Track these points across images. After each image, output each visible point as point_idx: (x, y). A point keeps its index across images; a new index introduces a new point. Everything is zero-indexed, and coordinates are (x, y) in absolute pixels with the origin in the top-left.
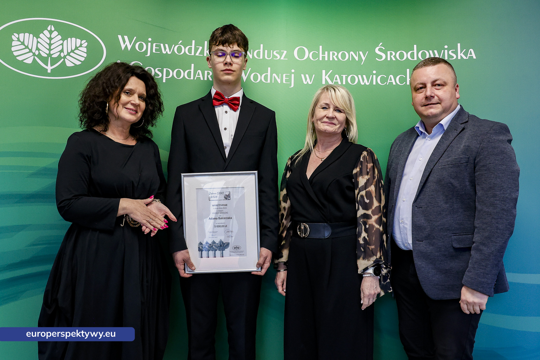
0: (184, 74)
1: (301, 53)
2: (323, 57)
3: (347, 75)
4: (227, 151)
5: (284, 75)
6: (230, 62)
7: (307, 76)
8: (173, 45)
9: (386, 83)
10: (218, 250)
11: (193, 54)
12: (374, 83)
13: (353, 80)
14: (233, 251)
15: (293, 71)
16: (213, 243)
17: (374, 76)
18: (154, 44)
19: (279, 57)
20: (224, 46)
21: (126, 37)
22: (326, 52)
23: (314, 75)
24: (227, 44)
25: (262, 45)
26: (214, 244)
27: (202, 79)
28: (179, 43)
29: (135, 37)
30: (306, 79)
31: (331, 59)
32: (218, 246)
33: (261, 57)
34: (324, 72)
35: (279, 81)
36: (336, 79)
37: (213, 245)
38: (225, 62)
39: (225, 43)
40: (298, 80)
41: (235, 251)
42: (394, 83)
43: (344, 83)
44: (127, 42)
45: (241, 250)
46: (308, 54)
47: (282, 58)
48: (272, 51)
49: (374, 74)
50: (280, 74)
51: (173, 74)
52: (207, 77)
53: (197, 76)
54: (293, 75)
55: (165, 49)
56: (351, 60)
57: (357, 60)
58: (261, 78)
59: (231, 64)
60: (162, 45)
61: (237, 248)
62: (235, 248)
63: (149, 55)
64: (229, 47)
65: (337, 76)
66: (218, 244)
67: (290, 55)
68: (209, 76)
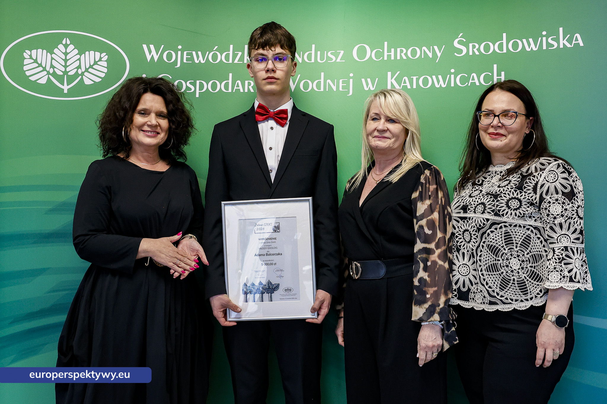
0: (220, 86)
1: (362, 52)
2: (389, 56)
3: (418, 77)
4: (273, 175)
5: (341, 81)
6: (273, 69)
7: (369, 80)
8: (208, 52)
9: (467, 83)
10: (266, 292)
11: (231, 61)
12: (452, 85)
13: (425, 82)
14: (285, 293)
15: (351, 75)
16: (260, 284)
17: (452, 76)
18: (185, 53)
19: (334, 58)
20: (264, 50)
21: (152, 47)
22: (393, 50)
23: (377, 79)
24: (268, 47)
25: (313, 46)
26: (262, 286)
27: (242, 91)
28: (214, 49)
29: (163, 46)
30: (367, 85)
31: (398, 58)
32: (266, 287)
33: (313, 61)
34: (389, 74)
35: (334, 88)
36: (405, 82)
37: (259, 287)
38: (266, 69)
39: (266, 46)
40: (358, 86)
41: (286, 294)
42: (478, 84)
43: (415, 87)
44: (154, 52)
45: (293, 293)
46: (370, 53)
47: (338, 60)
48: (325, 52)
49: (452, 73)
50: (336, 80)
51: (208, 86)
52: (248, 88)
53: (235, 88)
54: (351, 80)
55: (198, 57)
56: (423, 57)
57: (431, 57)
58: (312, 86)
59: (274, 71)
60: (194, 53)
61: (288, 290)
62: (286, 290)
63: (179, 65)
64: (270, 50)
65: (406, 78)
66: (266, 285)
67: (348, 55)
68: (250, 87)
